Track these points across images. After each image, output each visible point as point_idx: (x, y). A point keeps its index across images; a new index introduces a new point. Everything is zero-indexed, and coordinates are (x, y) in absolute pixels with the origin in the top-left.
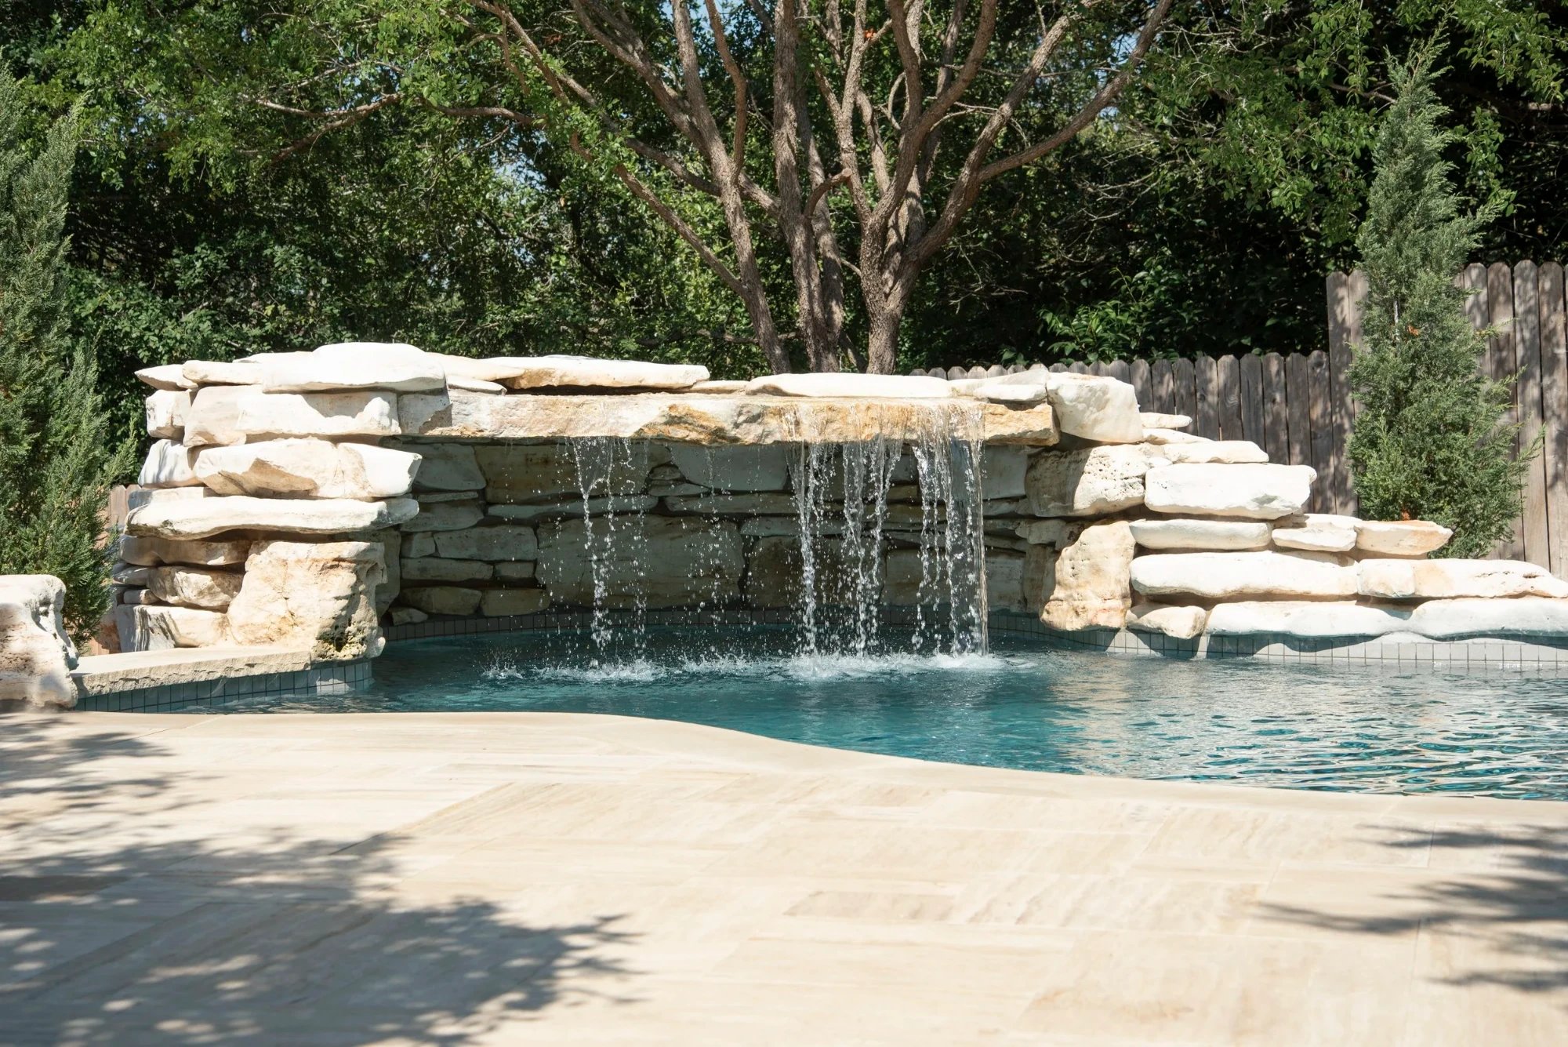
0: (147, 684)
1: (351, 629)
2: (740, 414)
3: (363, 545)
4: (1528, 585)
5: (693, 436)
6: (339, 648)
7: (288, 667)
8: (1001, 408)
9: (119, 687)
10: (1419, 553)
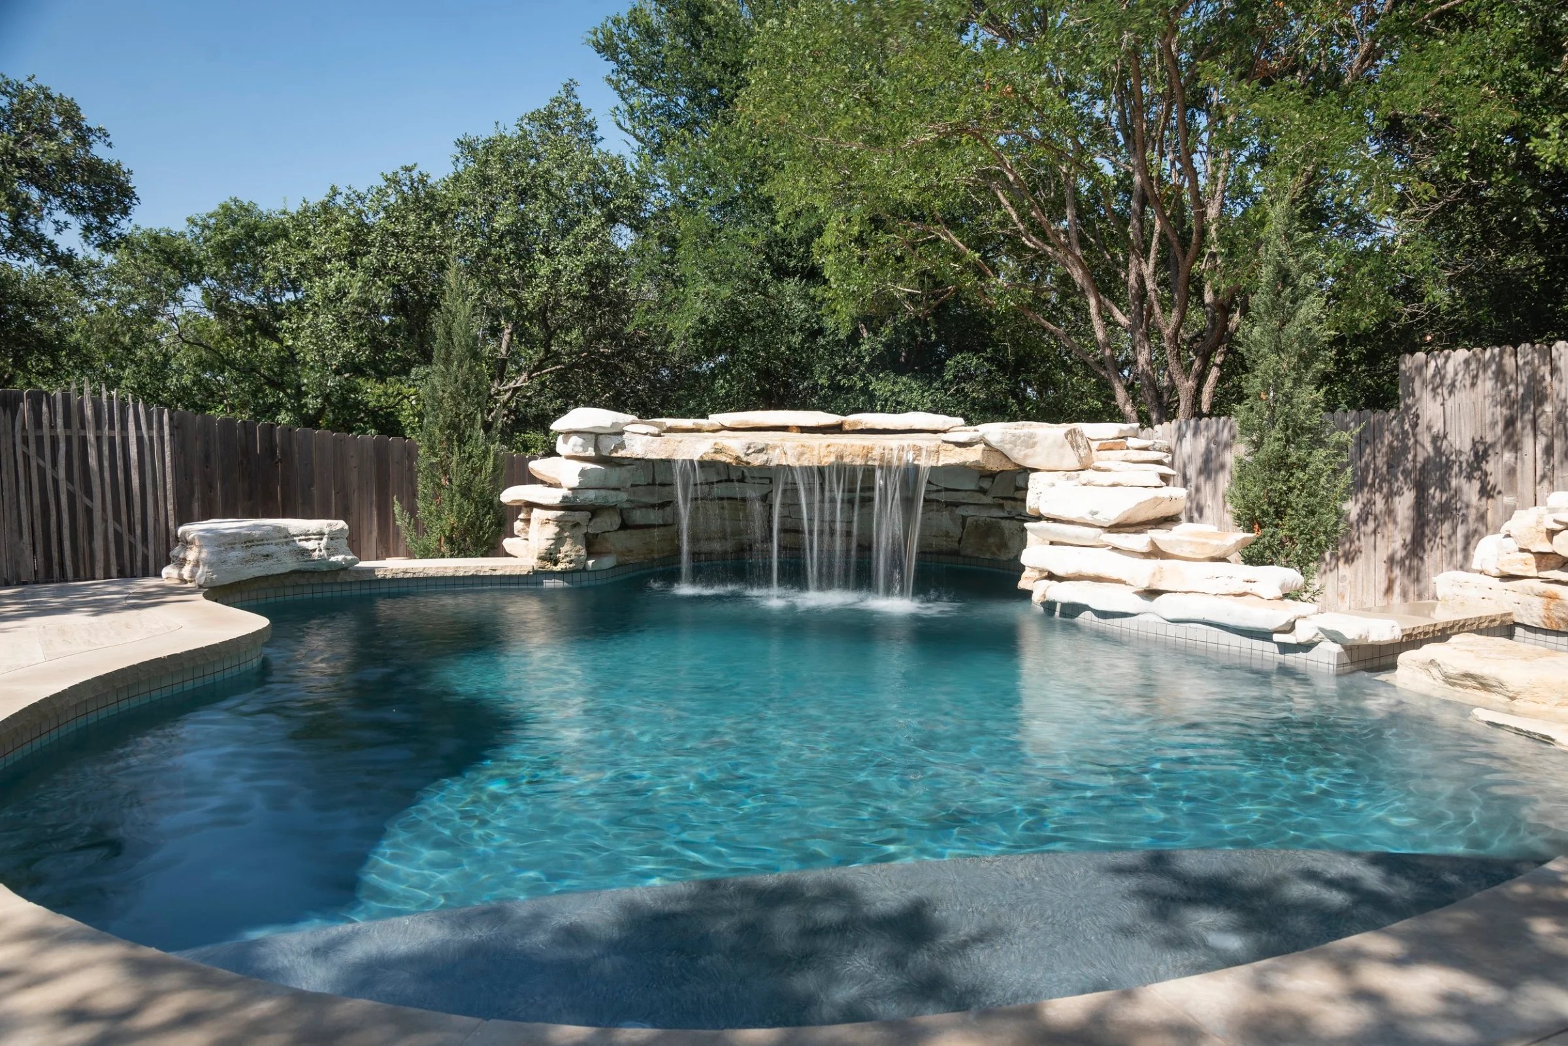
0: (421, 575)
1: (561, 555)
2: (749, 448)
3: (560, 513)
4: (1247, 588)
5: (728, 460)
6: (555, 565)
7: (517, 572)
8: (951, 446)
9: (400, 576)
10: (1202, 557)
